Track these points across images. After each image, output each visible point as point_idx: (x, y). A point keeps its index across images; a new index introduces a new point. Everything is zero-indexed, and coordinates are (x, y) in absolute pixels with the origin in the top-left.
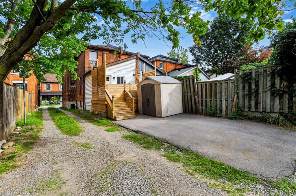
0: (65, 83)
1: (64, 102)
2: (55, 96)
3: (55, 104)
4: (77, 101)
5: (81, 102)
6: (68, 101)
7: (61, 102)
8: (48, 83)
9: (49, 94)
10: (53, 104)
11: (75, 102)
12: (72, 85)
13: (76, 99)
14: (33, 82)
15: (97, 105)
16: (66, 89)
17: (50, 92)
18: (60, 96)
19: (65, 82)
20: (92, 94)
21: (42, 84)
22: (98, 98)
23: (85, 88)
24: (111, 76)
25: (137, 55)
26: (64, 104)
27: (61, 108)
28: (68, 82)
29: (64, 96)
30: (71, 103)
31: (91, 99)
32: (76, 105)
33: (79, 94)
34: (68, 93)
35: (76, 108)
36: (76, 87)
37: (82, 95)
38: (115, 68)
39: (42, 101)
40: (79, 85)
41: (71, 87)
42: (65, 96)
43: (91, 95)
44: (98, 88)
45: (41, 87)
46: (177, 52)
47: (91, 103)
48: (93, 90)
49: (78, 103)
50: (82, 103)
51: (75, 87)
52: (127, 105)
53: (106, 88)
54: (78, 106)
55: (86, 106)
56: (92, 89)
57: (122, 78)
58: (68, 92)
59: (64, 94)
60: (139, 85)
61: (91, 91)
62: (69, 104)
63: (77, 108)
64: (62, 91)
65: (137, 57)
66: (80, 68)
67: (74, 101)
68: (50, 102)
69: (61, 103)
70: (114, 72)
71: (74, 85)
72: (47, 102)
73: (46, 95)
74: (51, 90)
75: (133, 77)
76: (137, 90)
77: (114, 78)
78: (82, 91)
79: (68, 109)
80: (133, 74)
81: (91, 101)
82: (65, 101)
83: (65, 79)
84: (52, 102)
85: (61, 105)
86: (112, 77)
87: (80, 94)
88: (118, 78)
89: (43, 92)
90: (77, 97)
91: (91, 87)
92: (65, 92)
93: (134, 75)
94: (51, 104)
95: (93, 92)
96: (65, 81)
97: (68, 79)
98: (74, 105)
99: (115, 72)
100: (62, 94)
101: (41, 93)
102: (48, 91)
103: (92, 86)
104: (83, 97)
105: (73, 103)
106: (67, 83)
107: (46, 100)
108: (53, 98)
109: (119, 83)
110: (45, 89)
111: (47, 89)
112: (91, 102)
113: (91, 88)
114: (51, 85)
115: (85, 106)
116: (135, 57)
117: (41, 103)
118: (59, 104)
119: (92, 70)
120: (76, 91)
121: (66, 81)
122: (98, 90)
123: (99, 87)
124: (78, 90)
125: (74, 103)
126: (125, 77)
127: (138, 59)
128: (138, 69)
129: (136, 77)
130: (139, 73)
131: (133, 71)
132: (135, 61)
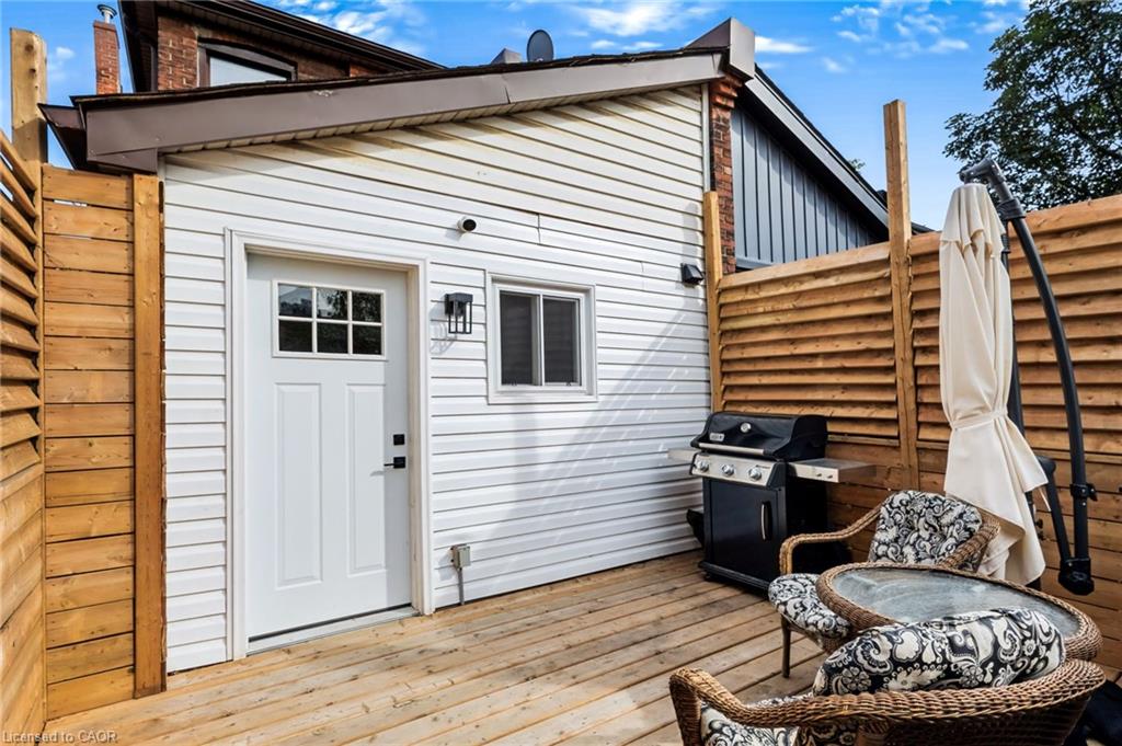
24: (405, 274)
25: (725, 53)
38: (471, 170)
57: (563, 314)
65: (725, 65)
70: (456, 220)
75: (680, 302)
77: (455, 306)
80: (678, 261)
86: (430, 296)
88: (515, 306)
93: (688, 279)
99: (469, 225)
109: (528, 379)
116: (706, 68)
126: (599, 292)
127: (729, 97)
128: (727, 209)
129: (722, 301)
130: (739, 255)
131: (680, 235)
132: (695, 119)
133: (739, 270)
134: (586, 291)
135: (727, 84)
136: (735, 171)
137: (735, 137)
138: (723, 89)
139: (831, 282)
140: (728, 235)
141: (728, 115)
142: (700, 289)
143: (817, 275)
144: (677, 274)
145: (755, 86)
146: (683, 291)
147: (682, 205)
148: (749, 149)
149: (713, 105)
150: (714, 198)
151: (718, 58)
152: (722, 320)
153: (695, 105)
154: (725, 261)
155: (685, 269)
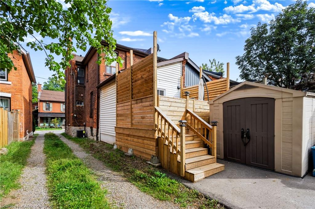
0: (69, 101)
1: (67, 127)
2: (56, 118)
3: (56, 128)
4: (85, 126)
5: (92, 128)
6: (73, 126)
7: (63, 125)
8: (48, 102)
9: (49, 116)
10: (53, 127)
11: (82, 128)
12: (78, 104)
13: (84, 123)
14: (20, 96)
15: (129, 138)
16: (70, 108)
17: (50, 113)
18: (62, 118)
19: (69, 99)
20: (117, 116)
21: (41, 103)
22: (132, 124)
23: (100, 107)
26: (67, 129)
27: (63, 134)
28: (73, 98)
29: (67, 119)
30: (78, 128)
31: (115, 126)
32: (84, 132)
33: (89, 115)
34: (73, 115)
35: (84, 136)
36: (85, 106)
37: (95, 117)
39: (41, 124)
40: (89, 103)
41: (77, 105)
42: (69, 118)
43: (115, 118)
44: (133, 106)
45: (40, 107)
46: (210, 67)
47: (115, 133)
48: (119, 109)
49: (86, 129)
50: (95, 130)
51: (82, 106)
52: (193, 140)
53: (156, 104)
54: (87, 134)
55: (101, 134)
56: (117, 107)
58: (73, 113)
59: (67, 115)
60: (215, 103)
61: (115, 111)
62: (74, 130)
63: (86, 136)
64: (64, 112)
65: (184, 59)
66: (91, 78)
67: (82, 126)
68: (49, 125)
69: (63, 127)
71: (81, 104)
72: (47, 125)
73: (45, 116)
74: (51, 110)
75: (177, 92)
76: (209, 111)
78: (95, 111)
79: (73, 137)
81: (114, 128)
82: (69, 126)
83: (69, 95)
84: (52, 125)
85: (63, 131)
87: (91, 117)
89: (41, 113)
90: (85, 121)
91: (115, 104)
92: (69, 113)
93: (178, 89)
94: (51, 127)
95: (120, 112)
96: (69, 97)
97: (73, 94)
98: (82, 131)
100: (64, 116)
101: (39, 113)
102: (48, 111)
103: (117, 102)
104: (95, 121)
105: (80, 129)
106: (71, 100)
107: (45, 123)
108: (53, 121)
110: (44, 109)
111: (47, 109)
112: (114, 130)
113: (115, 106)
114: (51, 104)
115: (99, 136)
117: (39, 126)
118: (61, 129)
119: (117, 74)
120: (83, 112)
121: (71, 97)
122: (132, 108)
123: (137, 103)
124: (88, 110)
125: (82, 130)
126: (167, 90)
127: (185, 63)
128: (184, 79)
129: (183, 91)
130: (186, 85)
131: (177, 82)
132: (180, 66)
133: (185, 87)
134: (165, 90)
135: (185, 61)
136: (185, 73)
137: (186, 68)
138: (184, 62)
139: (194, 89)
140: (184, 82)
141: (185, 65)
142: (180, 90)
143: (193, 88)
144: (177, 88)
145: (189, 61)
146: (177, 90)
147: (178, 78)
148: (188, 70)
149: (183, 64)
150: (182, 77)
151: (183, 58)
152: (182, 94)
153: (180, 64)
154: (183, 86)
155: (178, 87)
